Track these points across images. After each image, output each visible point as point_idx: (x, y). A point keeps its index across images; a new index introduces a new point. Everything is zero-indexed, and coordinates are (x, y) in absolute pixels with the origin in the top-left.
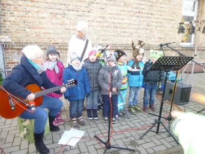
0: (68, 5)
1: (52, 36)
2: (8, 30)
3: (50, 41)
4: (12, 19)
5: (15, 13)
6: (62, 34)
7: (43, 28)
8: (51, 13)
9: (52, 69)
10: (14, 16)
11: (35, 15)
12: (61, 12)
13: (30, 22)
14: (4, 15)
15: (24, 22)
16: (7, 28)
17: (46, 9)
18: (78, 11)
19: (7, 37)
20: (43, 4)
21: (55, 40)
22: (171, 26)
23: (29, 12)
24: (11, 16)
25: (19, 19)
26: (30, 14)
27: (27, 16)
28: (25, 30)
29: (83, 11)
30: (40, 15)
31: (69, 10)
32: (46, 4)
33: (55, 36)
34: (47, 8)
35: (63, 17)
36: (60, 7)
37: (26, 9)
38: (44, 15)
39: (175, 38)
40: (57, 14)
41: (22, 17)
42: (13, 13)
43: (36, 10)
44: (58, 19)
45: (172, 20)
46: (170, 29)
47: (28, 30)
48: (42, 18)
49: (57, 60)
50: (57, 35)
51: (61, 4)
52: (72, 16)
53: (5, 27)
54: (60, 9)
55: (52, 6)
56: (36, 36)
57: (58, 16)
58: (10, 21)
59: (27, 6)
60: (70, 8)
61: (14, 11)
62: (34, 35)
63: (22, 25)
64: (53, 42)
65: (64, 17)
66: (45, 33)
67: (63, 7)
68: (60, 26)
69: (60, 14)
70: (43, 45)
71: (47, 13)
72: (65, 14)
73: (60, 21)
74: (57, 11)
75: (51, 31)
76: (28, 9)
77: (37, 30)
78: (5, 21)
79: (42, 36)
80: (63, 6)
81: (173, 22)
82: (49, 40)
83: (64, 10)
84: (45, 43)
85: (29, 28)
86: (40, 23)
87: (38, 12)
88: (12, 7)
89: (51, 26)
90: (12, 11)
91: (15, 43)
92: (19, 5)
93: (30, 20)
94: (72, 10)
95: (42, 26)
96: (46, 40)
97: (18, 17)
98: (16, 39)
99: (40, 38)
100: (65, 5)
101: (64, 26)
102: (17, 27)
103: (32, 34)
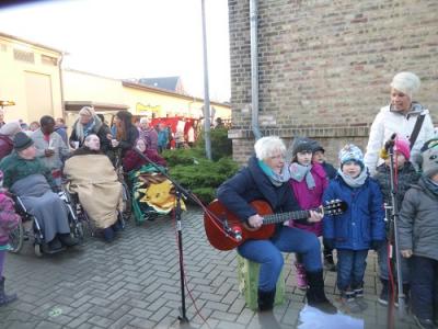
0: (391, 38)
1: (353, 109)
2: (274, 105)
3: (348, 120)
4: (280, 85)
5: (286, 75)
6: (373, 103)
7: (335, 96)
8: (352, 64)
9: (299, 181)
10: (283, 81)
11: (321, 72)
12: (374, 56)
13: (310, 88)
14: (269, 82)
15: (300, 89)
16: (273, 102)
17: (341, 57)
18: (417, 47)
19: (271, 118)
20: (337, 49)
21: (360, 116)
23: (309, 69)
24: (279, 81)
25: (292, 84)
26: (311, 73)
27: (305, 77)
28: (300, 103)
29: (430, 45)
30: (330, 71)
31: (393, 49)
32: (343, 48)
33: (358, 108)
34: (343, 54)
35: (377, 67)
36: (372, 46)
37: (304, 64)
38: (338, 70)
40: (365, 63)
41: (297, 79)
42: (282, 76)
43: (323, 62)
44: (367, 73)
47: (306, 102)
48: (333, 76)
50: (363, 108)
51: (375, 41)
52: (401, 60)
53: (269, 100)
54: (372, 51)
55: (356, 48)
56: (321, 112)
57: (366, 67)
58: (277, 90)
59: (307, 58)
60: (397, 43)
61: (284, 71)
62: (316, 111)
63: (297, 95)
64: (354, 122)
65: (382, 66)
66: (337, 105)
67: (380, 45)
68: (371, 88)
69: (372, 62)
70: (331, 130)
71: (343, 65)
72: (383, 60)
73: (368, 76)
74: (365, 57)
75: (349, 101)
76: (308, 63)
77: (321, 102)
78: (269, 91)
79: (331, 111)
80: (380, 43)
82: (344, 119)
83: (382, 51)
84: (337, 126)
85: (308, 98)
86: (329, 86)
87: (326, 66)
88: (282, 65)
89: (350, 90)
90: (281, 73)
91: (284, 127)
92: (293, 60)
93: (311, 83)
94: (402, 48)
95: (331, 92)
96: (338, 119)
97: (291, 80)
98: (284, 120)
99: (325, 116)
100: (384, 40)
101: (382, 86)
102: (288, 98)
103: (313, 108)
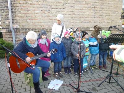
0: (51, 5)
1: (42, 24)
2: (18, 21)
3: (41, 27)
4: (20, 15)
5: (22, 11)
6: (48, 22)
7: (37, 19)
8: (42, 11)
9: (44, 44)
10: (21, 13)
11: (33, 12)
12: (47, 9)
13: (30, 16)
14: (16, 13)
15: (26, 16)
16: (17, 20)
17: (38, 8)
18: (57, 8)
19: (17, 25)
20: (37, 6)
21: (44, 26)
22: (115, 15)
23: (29, 10)
24: (19, 13)
25: (24, 14)
26: (30, 12)
27: (28, 13)
28: (27, 21)
29: (60, 8)
30: (36, 12)
31: (52, 8)
33: (44, 23)
34: (39, 7)
35: (48, 12)
36: (47, 6)
37: (27, 8)
38: (38, 12)
39: (118, 23)
40: (45, 11)
41: (25, 13)
42: (20, 12)
43: (33, 9)
44: (46, 14)
45: (116, 11)
46: (115, 17)
47: (29, 21)
48: (37, 13)
49: (46, 38)
50: (45, 23)
51: (47, 5)
52: (54, 11)
53: (16, 19)
54: (47, 8)
55: (42, 6)
56: (33, 24)
57: (45, 12)
58: (18, 16)
59: (28, 7)
60: (53, 7)
61: (21, 10)
62: (32, 24)
63: (26, 18)
64: (43, 27)
65: (49, 12)
66: (38, 22)
67: (49, 6)
68: (47, 18)
69: (47, 11)
70: (37, 29)
71: (39, 10)
72: (50, 11)
73: (46, 15)
74: (45, 9)
75: (42, 21)
76: (29, 8)
77: (33, 21)
78: (16, 16)
79: (36, 24)
81: (117, 12)
82: (40, 26)
83: (49, 8)
84: (38, 28)
85: (29, 20)
86: (35, 16)
87: (34, 10)
88: (20, 8)
89: (42, 18)
90: (20, 11)
91: (22, 28)
92: (24, 7)
93: (30, 15)
94: (54, 8)
96: (39, 26)
97: (23, 13)
98: (22, 26)
100: (50, 5)
101: (49, 18)
102: (22, 19)
103: (31, 23)
